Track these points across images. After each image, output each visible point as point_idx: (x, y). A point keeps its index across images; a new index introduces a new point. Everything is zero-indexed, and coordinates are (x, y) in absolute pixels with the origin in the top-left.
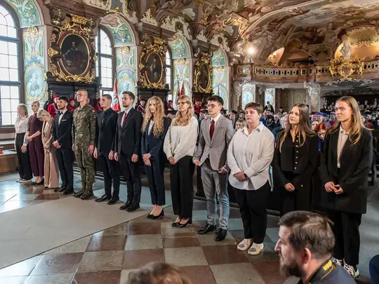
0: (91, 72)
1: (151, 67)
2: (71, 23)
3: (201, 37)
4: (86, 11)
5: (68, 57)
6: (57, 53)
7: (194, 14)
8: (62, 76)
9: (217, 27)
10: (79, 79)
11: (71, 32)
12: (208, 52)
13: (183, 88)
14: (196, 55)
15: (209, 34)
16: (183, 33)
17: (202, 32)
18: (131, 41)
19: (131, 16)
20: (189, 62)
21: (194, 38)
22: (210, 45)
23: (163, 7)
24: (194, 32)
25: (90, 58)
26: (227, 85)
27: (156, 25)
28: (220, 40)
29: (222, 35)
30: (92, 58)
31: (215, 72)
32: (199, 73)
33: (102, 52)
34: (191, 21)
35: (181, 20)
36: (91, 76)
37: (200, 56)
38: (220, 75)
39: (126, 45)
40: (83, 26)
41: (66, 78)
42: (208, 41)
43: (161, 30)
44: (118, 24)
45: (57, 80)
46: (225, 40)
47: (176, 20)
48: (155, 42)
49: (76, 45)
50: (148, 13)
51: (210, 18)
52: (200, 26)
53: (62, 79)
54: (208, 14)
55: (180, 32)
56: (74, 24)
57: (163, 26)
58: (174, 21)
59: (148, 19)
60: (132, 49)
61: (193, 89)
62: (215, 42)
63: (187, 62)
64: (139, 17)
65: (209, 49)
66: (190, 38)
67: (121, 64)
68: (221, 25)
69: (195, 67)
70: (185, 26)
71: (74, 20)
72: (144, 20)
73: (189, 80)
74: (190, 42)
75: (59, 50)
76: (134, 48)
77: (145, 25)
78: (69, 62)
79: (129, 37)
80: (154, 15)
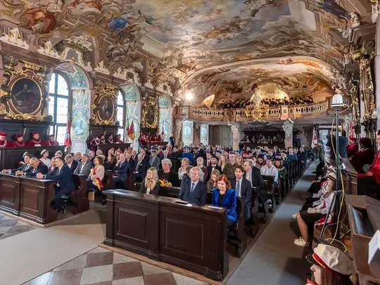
0: (42, 111)
1: (103, 108)
2: (24, 69)
3: (149, 85)
4: (40, 59)
5: (18, 98)
6: (6, 93)
7: (142, 67)
8: (11, 114)
9: (162, 78)
10: (29, 117)
11: (23, 76)
12: (154, 96)
13: (132, 124)
14: (144, 98)
15: (155, 82)
16: (133, 80)
17: (149, 81)
18: (85, 86)
19: (86, 65)
20: (138, 103)
21: (143, 85)
22: (156, 91)
23: (115, 60)
24: (143, 80)
25: (42, 99)
26: (170, 121)
27: (108, 73)
28: (165, 88)
29: (166, 84)
30: (44, 99)
31: (162, 111)
32: (146, 112)
33: (58, 94)
34: (140, 72)
35: (131, 70)
36: (42, 114)
37: (148, 99)
38: (165, 114)
39: (81, 89)
40: (36, 72)
41: (15, 117)
42: (154, 88)
43: (113, 78)
44: (74, 71)
45: (6, 118)
46: (168, 87)
47: (128, 70)
48: (107, 87)
49: (29, 88)
50: (102, 63)
51: (155, 70)
52: (147, 76)
53: (10, 117)
54: (154, 68)
55: (131, 80)
56: (27, 70)
57: (115, 75)
58: (126, 71)
59: (101, 69)
60: (86, 92)
61: (141, 125)
62: (160, 88)
63: (137, 103)
64: (93, 66)
65: (155, 94)
66: (139, 85)
67: (77, 104)
68: (164, 76)
69: (143, 108)
70: (136, 75)
71: (26, 66)
72: (97, 69)
73: (138, 118)
74: (139, 88)
75: (9, 92)
76: (88, 91)
77: (98, 73)
78: (19, 103)
79: (84, 82)
80: (106, 65)
